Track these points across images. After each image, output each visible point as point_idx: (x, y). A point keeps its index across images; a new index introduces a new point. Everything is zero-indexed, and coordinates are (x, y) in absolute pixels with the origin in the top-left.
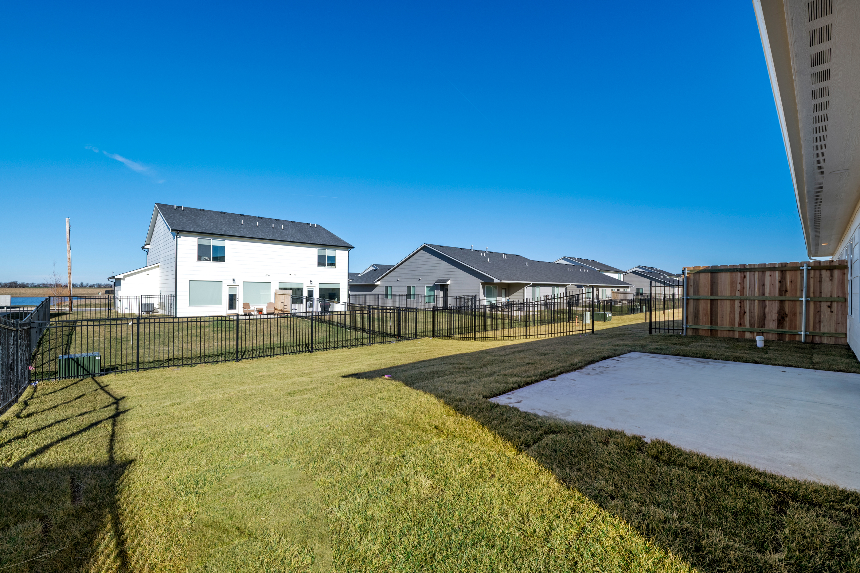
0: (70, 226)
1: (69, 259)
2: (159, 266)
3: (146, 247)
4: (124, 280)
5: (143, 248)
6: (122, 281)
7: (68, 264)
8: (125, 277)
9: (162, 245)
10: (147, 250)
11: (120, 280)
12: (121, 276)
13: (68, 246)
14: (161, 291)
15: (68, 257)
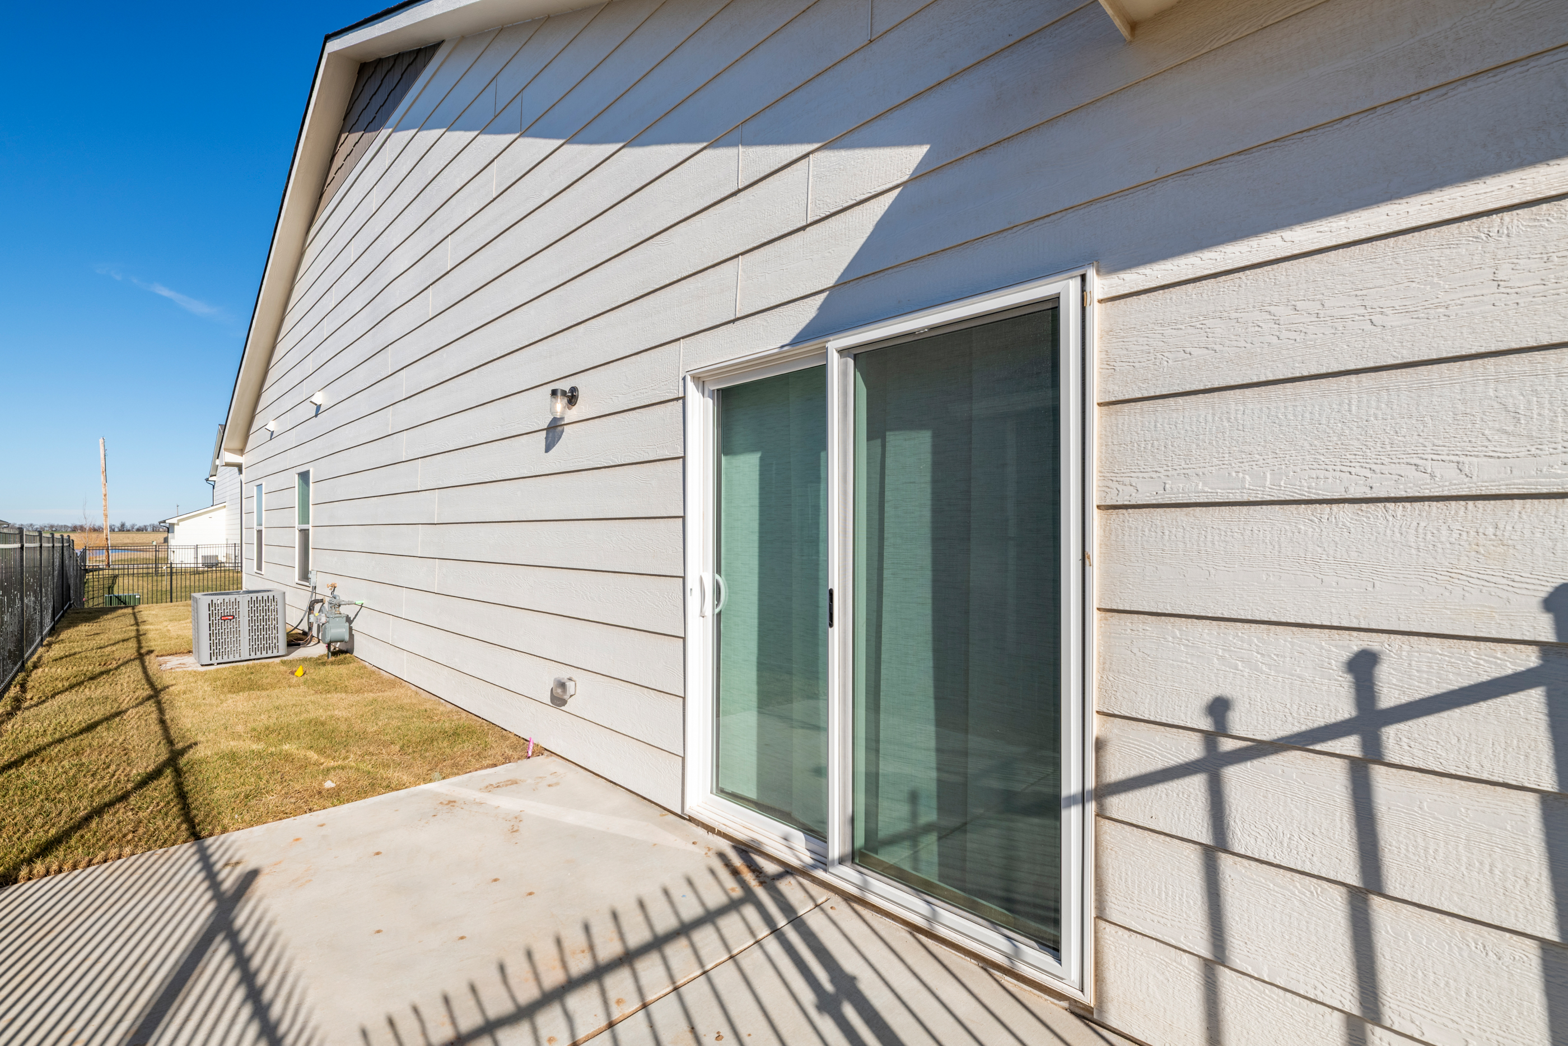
0: (105, 450)
1: (105, 495)
2: (225, 506)
3: (210, 479)
4: (178, 524)
5: (207, 480)
6: (176, 526)
7: (104, 503)
8: (179, 521)
9: (228, 480)
10: (213, 483)
11: (172, 525)
12: (174, 521)
13: (102, 478)
14: (227, 539)
15: (104, 492)
